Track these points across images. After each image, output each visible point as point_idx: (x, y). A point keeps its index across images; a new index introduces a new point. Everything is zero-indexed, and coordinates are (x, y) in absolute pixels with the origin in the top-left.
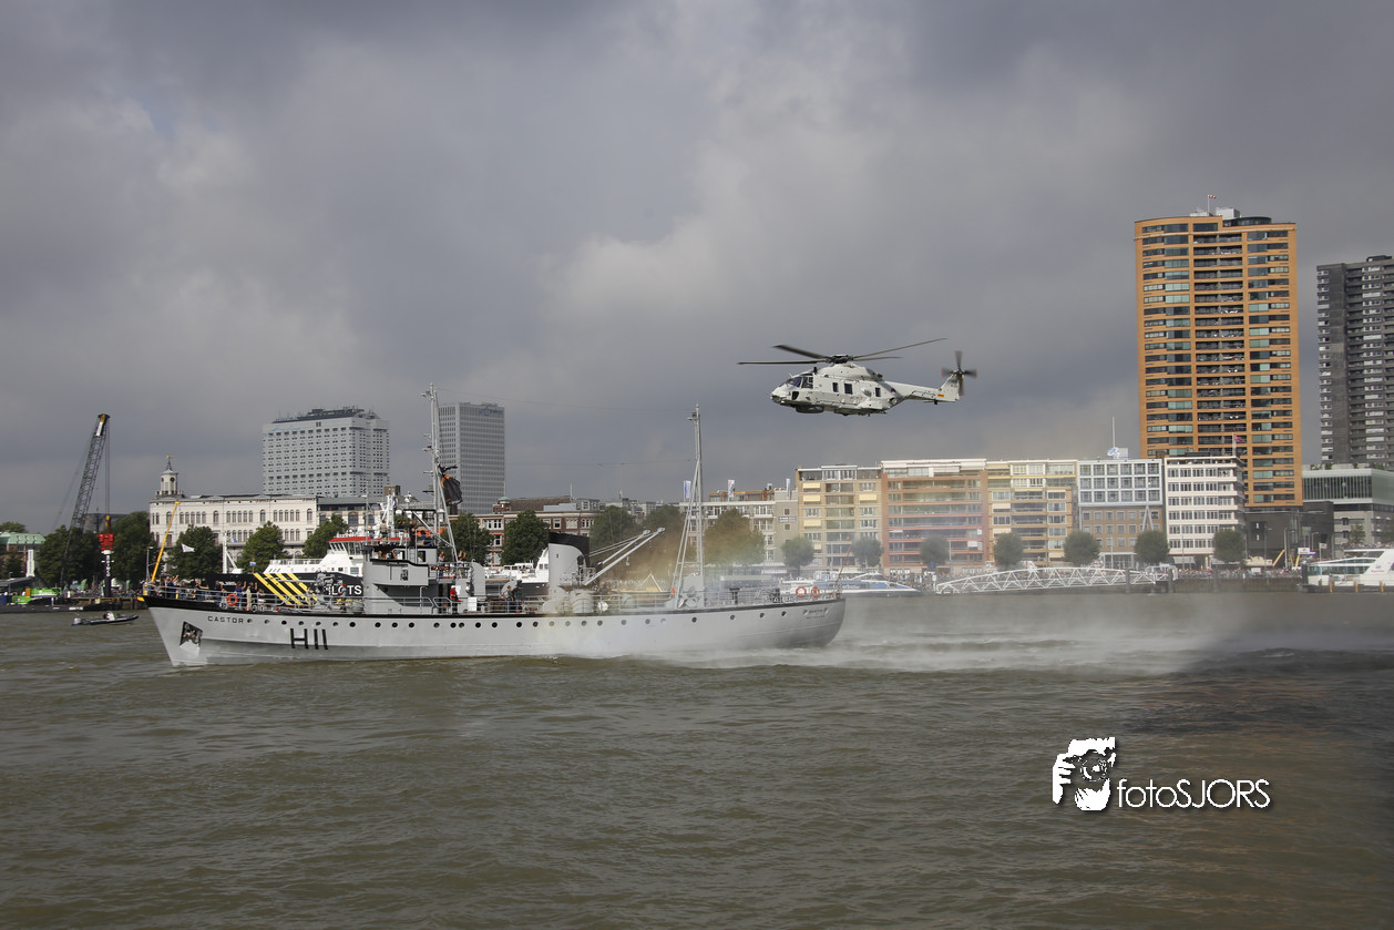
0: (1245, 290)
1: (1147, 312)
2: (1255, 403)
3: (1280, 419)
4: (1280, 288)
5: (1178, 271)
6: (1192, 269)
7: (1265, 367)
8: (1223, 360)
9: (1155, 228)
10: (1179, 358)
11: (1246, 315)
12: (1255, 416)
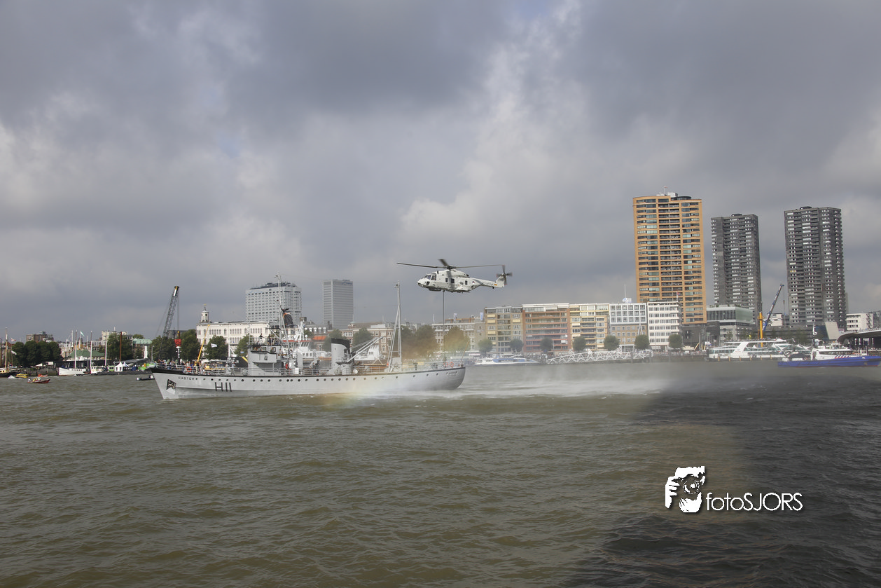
0: (681, 228)
1: (639, 238)
2: (686, 278)
3: (697, 285)
4: (695, 227)
5: (652, 220)
6: (658, 219)
7: (690, 262)
8: (672, 259)
9: (642, 201)
10: (653, 258)
11: (682, 239)
12: (686, 284)
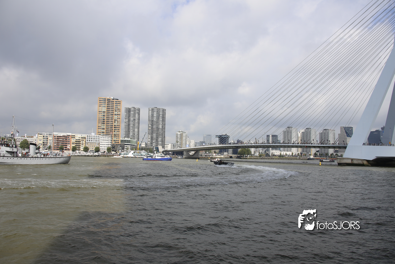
0: (114, 110)
1: (99, 112)
2: (114, 128)
3: (118, 130)
4: (119, 110)
5: (104, 106)
6: (106, 106)
7: (116, 122)
8: (110, 121)
9: (101, 99)
10: (104, 119)
11: (114, 114)
12: (114, 130)
